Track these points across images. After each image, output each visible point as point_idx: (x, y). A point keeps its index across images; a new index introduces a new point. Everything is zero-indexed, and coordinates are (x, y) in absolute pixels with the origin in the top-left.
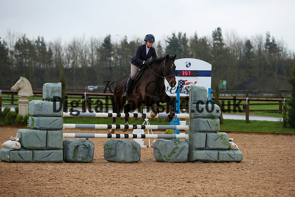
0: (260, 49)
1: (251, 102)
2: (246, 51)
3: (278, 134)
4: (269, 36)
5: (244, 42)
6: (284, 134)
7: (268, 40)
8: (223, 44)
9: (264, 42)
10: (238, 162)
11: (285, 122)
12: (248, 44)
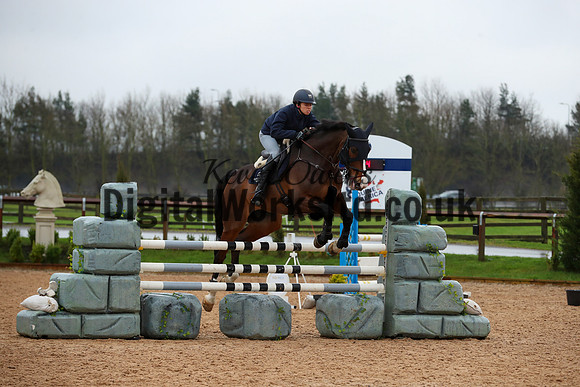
0: (488, 117)
1: (488, 221)
2: (461, 121)
3: (543, 283)
4: (505, 92)
5: (458, 104)
6: (555, 283)
7: (503, 100)
8: (417, 108)
9: (497, 103)
10: (481, 338)
11: (555, 259)
12: (466, 107)
